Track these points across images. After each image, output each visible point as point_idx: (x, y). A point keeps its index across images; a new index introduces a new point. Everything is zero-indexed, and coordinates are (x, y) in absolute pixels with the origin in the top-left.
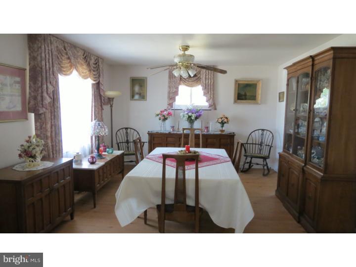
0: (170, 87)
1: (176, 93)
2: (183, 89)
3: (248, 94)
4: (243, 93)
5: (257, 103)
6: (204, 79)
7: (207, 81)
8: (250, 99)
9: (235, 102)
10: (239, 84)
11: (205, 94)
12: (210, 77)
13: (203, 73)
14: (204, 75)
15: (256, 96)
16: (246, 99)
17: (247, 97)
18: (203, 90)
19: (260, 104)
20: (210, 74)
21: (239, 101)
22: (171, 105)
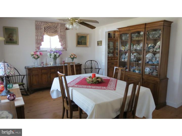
0: (37, 36)
1: (42, 40)
2: (46, 37)
3: (82, 42)
4: (80, 41)
5: (87, 47)
6: (59, 31)
7: (61, 33)
8: (83, 44)
9: (77, 46)
10: (78, 36)
11: (60, 41)
12: (63, 30)
13: (59, 28)
14: (60, 29)
15: (86, 43)
16: (81, 44)
17: (82, 43)
18: (59, 38)
19: (88, 47)
20: (63, 29)
21: (78, 45)
22: (39, 48)
